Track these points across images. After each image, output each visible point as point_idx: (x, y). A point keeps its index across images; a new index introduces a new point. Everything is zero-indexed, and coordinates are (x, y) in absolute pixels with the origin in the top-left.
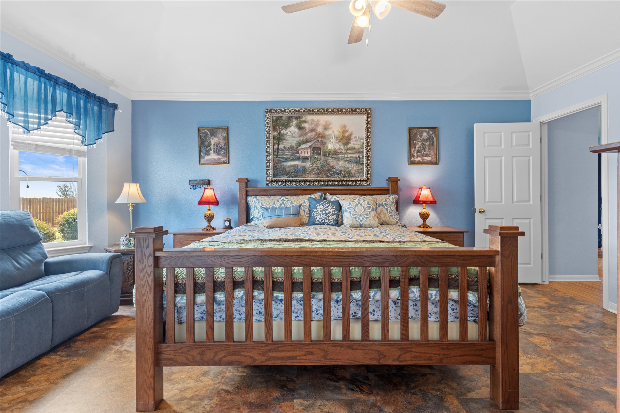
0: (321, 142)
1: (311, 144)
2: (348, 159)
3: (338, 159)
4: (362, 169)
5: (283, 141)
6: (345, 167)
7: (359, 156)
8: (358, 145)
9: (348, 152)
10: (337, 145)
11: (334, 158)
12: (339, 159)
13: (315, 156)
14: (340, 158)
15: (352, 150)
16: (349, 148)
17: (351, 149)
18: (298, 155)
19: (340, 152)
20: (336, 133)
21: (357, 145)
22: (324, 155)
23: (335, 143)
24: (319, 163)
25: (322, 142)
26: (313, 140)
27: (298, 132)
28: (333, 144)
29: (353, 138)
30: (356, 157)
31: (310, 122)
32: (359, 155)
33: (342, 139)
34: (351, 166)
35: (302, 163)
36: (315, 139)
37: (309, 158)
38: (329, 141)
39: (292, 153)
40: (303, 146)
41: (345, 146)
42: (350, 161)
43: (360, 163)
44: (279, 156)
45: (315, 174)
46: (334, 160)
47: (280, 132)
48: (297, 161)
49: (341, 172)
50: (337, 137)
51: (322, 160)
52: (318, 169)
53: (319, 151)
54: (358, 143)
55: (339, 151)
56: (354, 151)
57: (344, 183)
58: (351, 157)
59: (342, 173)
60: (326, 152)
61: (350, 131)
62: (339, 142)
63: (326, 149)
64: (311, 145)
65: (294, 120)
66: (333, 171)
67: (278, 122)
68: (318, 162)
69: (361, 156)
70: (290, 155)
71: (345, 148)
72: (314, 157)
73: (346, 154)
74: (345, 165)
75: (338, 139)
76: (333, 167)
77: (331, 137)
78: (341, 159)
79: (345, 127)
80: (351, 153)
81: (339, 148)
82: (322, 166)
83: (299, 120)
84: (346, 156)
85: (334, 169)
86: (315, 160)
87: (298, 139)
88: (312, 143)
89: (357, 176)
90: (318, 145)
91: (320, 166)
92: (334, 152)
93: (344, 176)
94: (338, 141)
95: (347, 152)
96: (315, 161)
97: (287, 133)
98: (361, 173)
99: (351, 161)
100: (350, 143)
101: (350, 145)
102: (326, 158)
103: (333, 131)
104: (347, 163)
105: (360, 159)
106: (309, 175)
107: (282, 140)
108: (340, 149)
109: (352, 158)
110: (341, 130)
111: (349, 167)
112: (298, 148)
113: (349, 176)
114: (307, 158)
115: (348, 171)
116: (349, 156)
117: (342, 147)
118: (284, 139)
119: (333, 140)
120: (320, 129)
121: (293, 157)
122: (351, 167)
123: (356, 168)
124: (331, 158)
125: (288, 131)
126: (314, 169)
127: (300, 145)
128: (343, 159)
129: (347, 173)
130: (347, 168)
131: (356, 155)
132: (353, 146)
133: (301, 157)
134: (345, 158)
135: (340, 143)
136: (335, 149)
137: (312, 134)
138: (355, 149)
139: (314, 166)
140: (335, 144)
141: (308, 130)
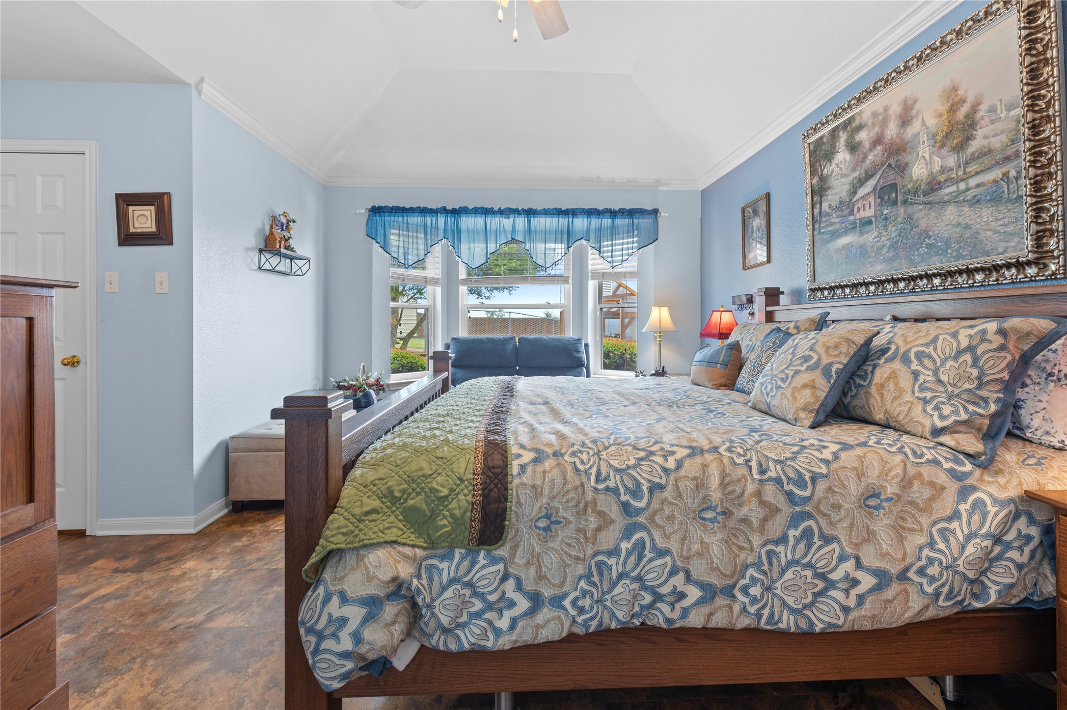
0: (896, 166)
1: (877, 180)
2: (970, 194)
3: (939, 202)
4: (1017, 220)
5: (827, 193)
6: (959, 224)
7: (1006, 175)
8: (1002, 132)
9: (968, 170)
10: (936, 159)
11: (930, 203)
12: (944, 203)
13: (885, 212)
14: (946, 198)
15: (980, 160)
16: (973, 154)
17: (978, 157)
18: (852, 218)
19: (946, 180)
20: (932, 122)
21: (996, 135)
22: (905, 202)
23: (930, 154)
24: (894, 229)
25: (898, 167)
26: (880, 169)
27: (850, 159)
28: (926, 160)
29: (982, 118)
30: (995, 181)
31: (870, 124)
32: (1005, 170)
33: (947, 136)
34: (981, 217)
35: (859, 237)
36: (883, 165)
37: (873, 220)
38: (915, 155)
39: (842, 217)
40: (862, 192)
41: (958, 153)
42: (976, 202)
43: (1009, 200)
44: (822, 230)
45: (884, 261)
46: (929, 209)
47: (822, 175)
48: (852, 234)
49: (947, 243)
50: (934, 136)
51: (900, 219)
52: (892, 246)
53: (894, 195)
54: (999, 126)
55: (942, 178)
56: (987, 161)
57: (960, 280)
58: (978, 186)
59: (950, 248)
60: (909, 191)
61: (971, 99)
62: (941, 147)
63: (909, 182)
64: (876, 184)
65: (841, 134)
66: (929, 246)
67: (818, 153)
68: (892, 227)
69: (1013, 173)
70: (839, 222)
71: (959, 160)
72: (882, 214)
73: (962, 180)
74: (961, 220)
75: (938, 138)
76: (927, 234)
77: (919, 143)
78: (949, 201)
79: (955, 89)
80: (977, 173)
81: (942, 167)
82: (900, 235)
83: (849, 129)
84: (962, 186)
85: (930, 237)
86: (884, 223)
87: (850, 178)
88: (878, 176)
89: (1000, 250)
90: (891, 177)
91: (896, 236)
92: (929, 183)
93: (959, 257)
94: (937, 145)
95: (965, 173)
96: (884, 226)
97: (833, 171)
98: (1012, 234)
99: (978, 201)
100: (974, 139)
101: (974, 146)
102: (910, 209)
103: (923, 120)
104: (966, 209)
105: (1008, 183)
106: (872, 266)
107: (826, 190)
108: (945, 168)
109: (981, 189)
110: (943, 108)
111: (973, 222)
112: (851, 200)
113: (974, 255)
114: (870, 222)
115: (971, 237)
116: (973, 182)
117: (951, 161)
118: (829, 188)
119: (924, 150)
120: (892, 131)
121: (844, 225)
122: (978, 220)
123: (997, 220)
124: (921, 207)
125: (833, 165)
126: (883, 247)
127: (855, 193)
128: (956, 200)
129: (966, 243)
130: (967, 227)
131: (996, 174)
132: (985, 142)
133: (858, 222)
134: (960, 193)
135: (944, 151)
136: (932, 173)
137: (876, 152)
138: (990, 151)
139: (883, 239)
140: (930, 158)
141: (867, 145)
